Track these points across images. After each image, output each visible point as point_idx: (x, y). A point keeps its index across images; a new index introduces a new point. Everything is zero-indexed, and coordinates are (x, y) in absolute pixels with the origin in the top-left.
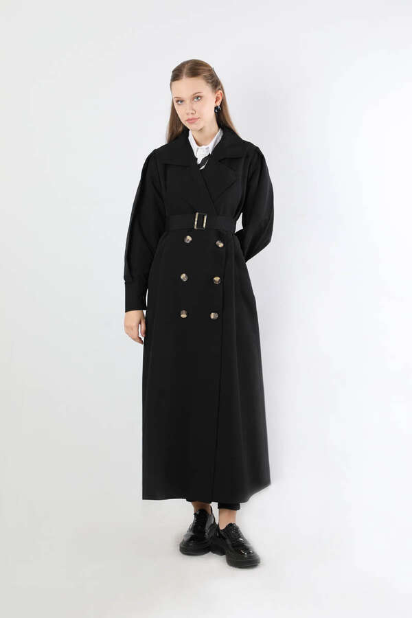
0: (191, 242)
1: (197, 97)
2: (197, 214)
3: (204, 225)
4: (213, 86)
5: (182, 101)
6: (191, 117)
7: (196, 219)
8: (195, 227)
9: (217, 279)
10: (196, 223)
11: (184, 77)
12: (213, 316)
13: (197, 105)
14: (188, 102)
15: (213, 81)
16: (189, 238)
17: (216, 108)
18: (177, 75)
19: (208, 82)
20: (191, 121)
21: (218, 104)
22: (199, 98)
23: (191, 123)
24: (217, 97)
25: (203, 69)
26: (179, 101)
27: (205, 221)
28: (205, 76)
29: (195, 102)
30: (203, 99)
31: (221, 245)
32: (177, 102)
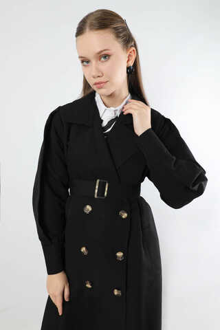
0: (91, 212)
1: (105, 56)
2: (98, 181)
3: (106, 193)
4: (125, 41)
5: (88, 62)
6: (98, 80)
7: (97, 187)
8: (96, 196)
9: (120, 254)
10: (96, 191)
11: (87, 30)
12: (116, 292)
13: (105, 66)
14: (93, 62)
15: (125, 35)
16: (89, 208)
17: (128, 68)
18: (80, 31)
19: (118, 37)
20: (99, 85)
21: (131, 64)
22: (107, 56)
23: (99, 88)
24: (130, 55)
25: (112, 19)
26: (85, 61)
27: (106, 189)
28: (114, 28)
29: (103, 62)
30: (111, 58)
31: (125, 215)
32: (83, 62)
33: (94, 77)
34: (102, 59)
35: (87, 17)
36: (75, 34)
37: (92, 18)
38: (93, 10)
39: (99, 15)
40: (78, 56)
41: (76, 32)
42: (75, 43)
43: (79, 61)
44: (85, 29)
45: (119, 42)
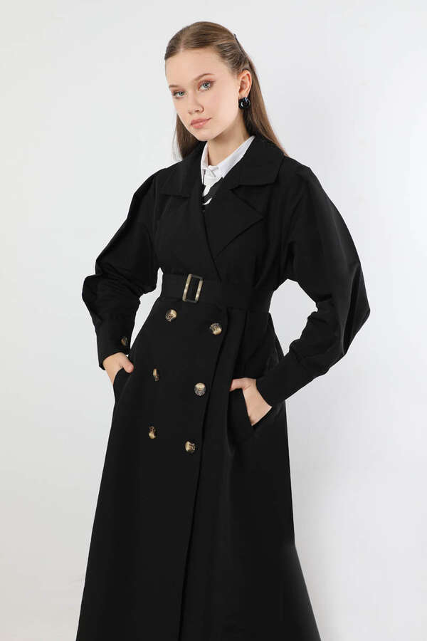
0: (175, 319)
1: (205, 83)
2: (189, 277)
3: (197, 296)
4: (234, 62)
5: (182, 93)
6: (196, 116)
7: (187, 285)
10: (186, 291)
11: (182, 49)
12: (188, 447)
13: (206, 98)
14: (190, 92)
15: (233, 55)
16: (173, 314)
17: (240, 101)
18: (171, 51)
19: (224, 57)
20: (197, 125)
21: (245, 94)
22: (208, 84)
23: (198, 128)
24: (242, 83)
25: (216, 35)
26: (178, 92)
27: (199, 290)
28: (219, 46)
29: (203, 91)
30: (215, 85)
31: (217, 330)
32: (175, 93)
33: (190, 113)
34: (203, 88)
35: (182, 32)
36: (164, 55)
37: (188, 33)
38: (189, 24)
39: (197, 30)
40: (167, 86)
41: (165, 52)
42: (164, 67)
43: (169, 93)
44: (179, 48)
45: (226, 64)
